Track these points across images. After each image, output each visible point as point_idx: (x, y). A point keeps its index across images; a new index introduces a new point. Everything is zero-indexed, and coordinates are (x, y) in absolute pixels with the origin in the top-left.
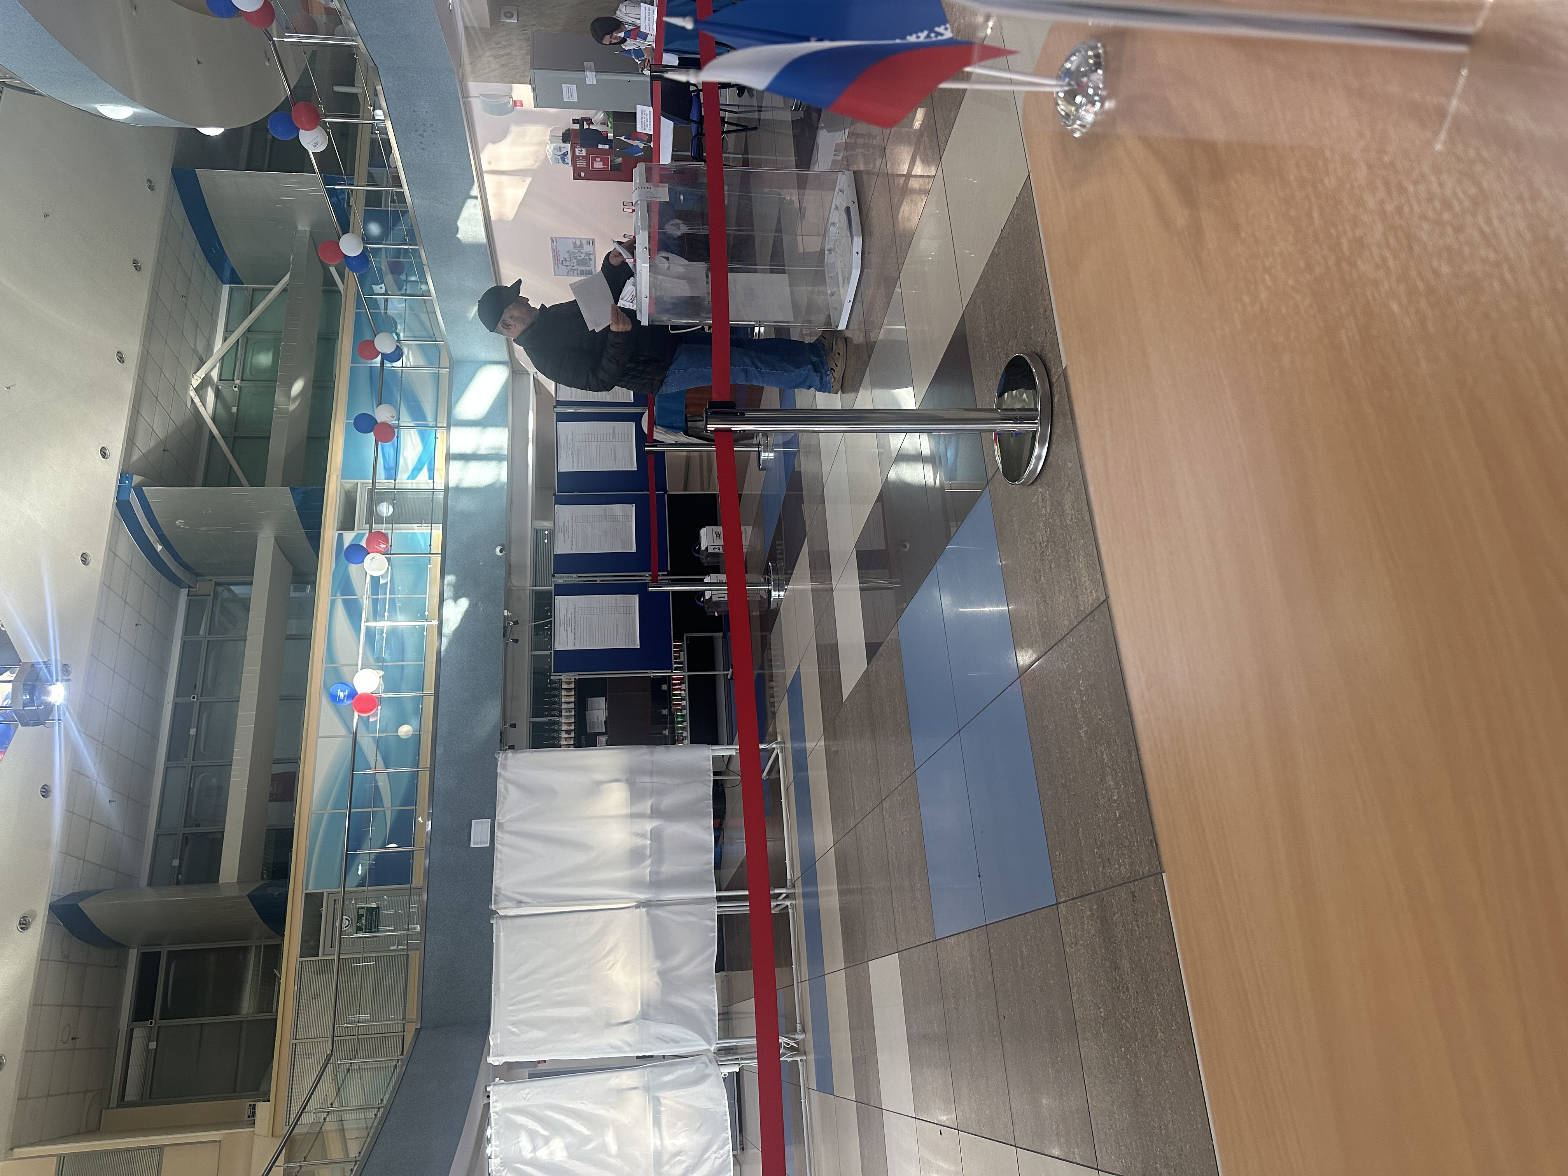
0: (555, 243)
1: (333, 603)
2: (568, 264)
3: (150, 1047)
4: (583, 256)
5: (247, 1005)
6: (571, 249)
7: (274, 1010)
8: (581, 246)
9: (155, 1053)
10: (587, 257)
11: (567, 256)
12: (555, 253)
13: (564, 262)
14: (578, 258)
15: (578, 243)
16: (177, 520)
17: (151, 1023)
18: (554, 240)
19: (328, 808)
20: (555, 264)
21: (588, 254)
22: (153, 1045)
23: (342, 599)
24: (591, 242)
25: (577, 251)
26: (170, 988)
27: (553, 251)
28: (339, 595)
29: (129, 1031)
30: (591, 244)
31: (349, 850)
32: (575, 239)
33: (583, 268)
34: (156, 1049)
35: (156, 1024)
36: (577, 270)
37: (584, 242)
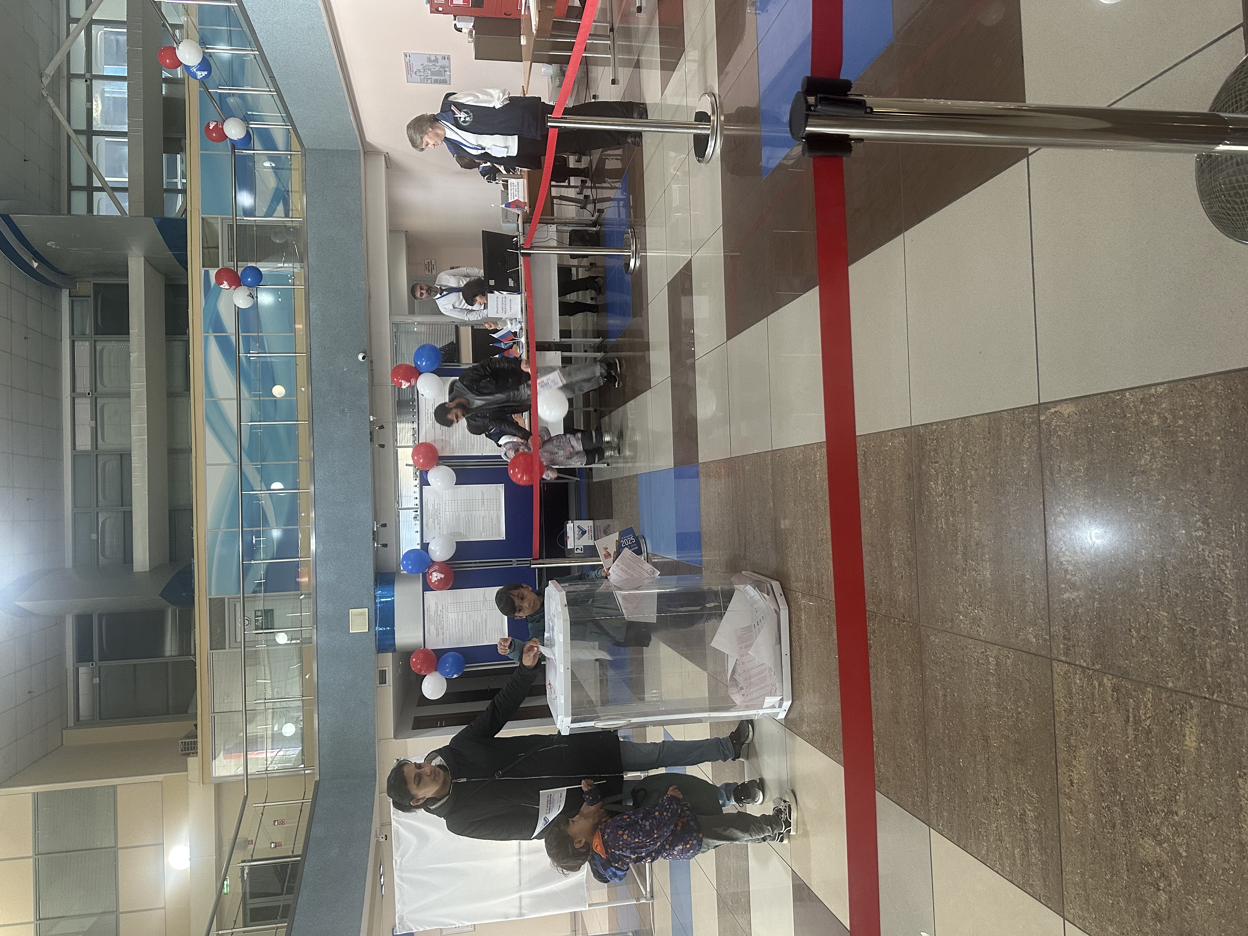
0: (408, 57)
1: (206, 339)
2: (422, 74)
3: (94, 682)
4: (437, 68)
5: (170, 648)
6: (426, 63)
7: (193, 652)
8: (436, 60)
9: (100, 686)
10: (441, 69)
11: (421, 68)
12: (409, 67)
13: (417, 72)
14: (432, 70)
15: (433, 58)
16: (48, 242)
17: (92, 665)
18: (408, 55)
19: (222, 526)
20: (408, 74)
21: (443, 67)
22: (96, 681)
23: (215, 336)
24: (446, 57)
25: (431, 64)
26: (104, 637)
27: (406, 63)
28: (211, 332)
29: (75, 670)
30: (447, 59)
31: (244, 559)
32: (430, 55)
33: (438, 78)
34: (99, 684)
35: (96, 664)
36: (431, 79)
37: (440, 58)
